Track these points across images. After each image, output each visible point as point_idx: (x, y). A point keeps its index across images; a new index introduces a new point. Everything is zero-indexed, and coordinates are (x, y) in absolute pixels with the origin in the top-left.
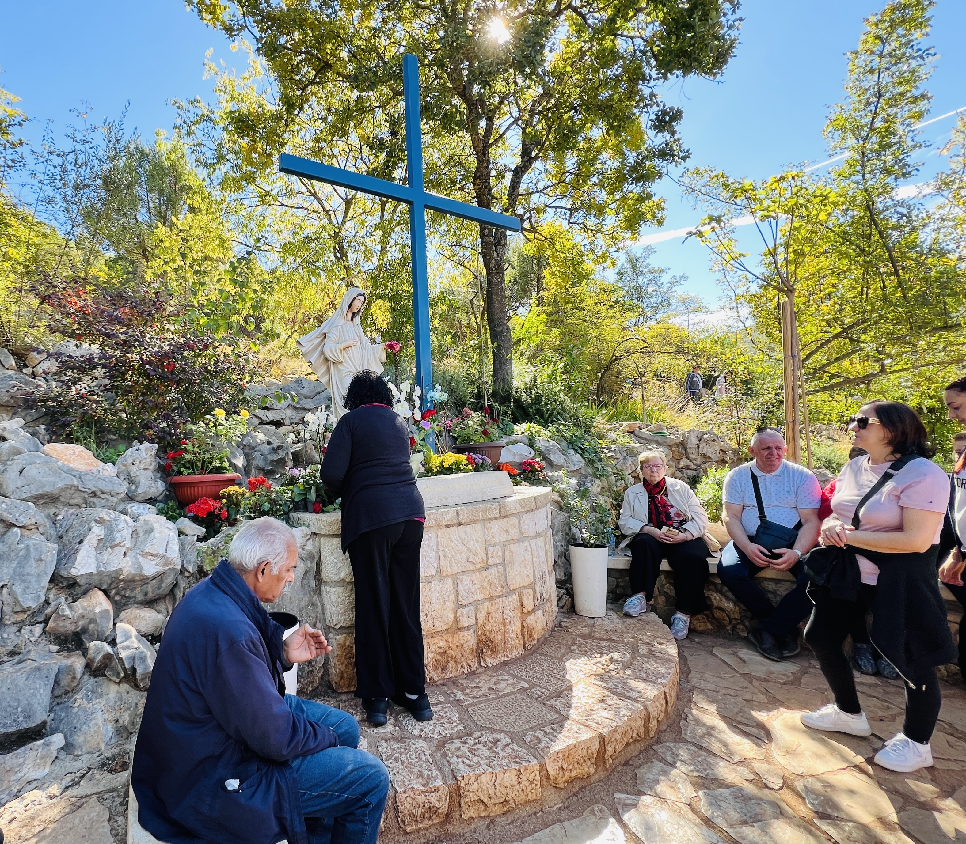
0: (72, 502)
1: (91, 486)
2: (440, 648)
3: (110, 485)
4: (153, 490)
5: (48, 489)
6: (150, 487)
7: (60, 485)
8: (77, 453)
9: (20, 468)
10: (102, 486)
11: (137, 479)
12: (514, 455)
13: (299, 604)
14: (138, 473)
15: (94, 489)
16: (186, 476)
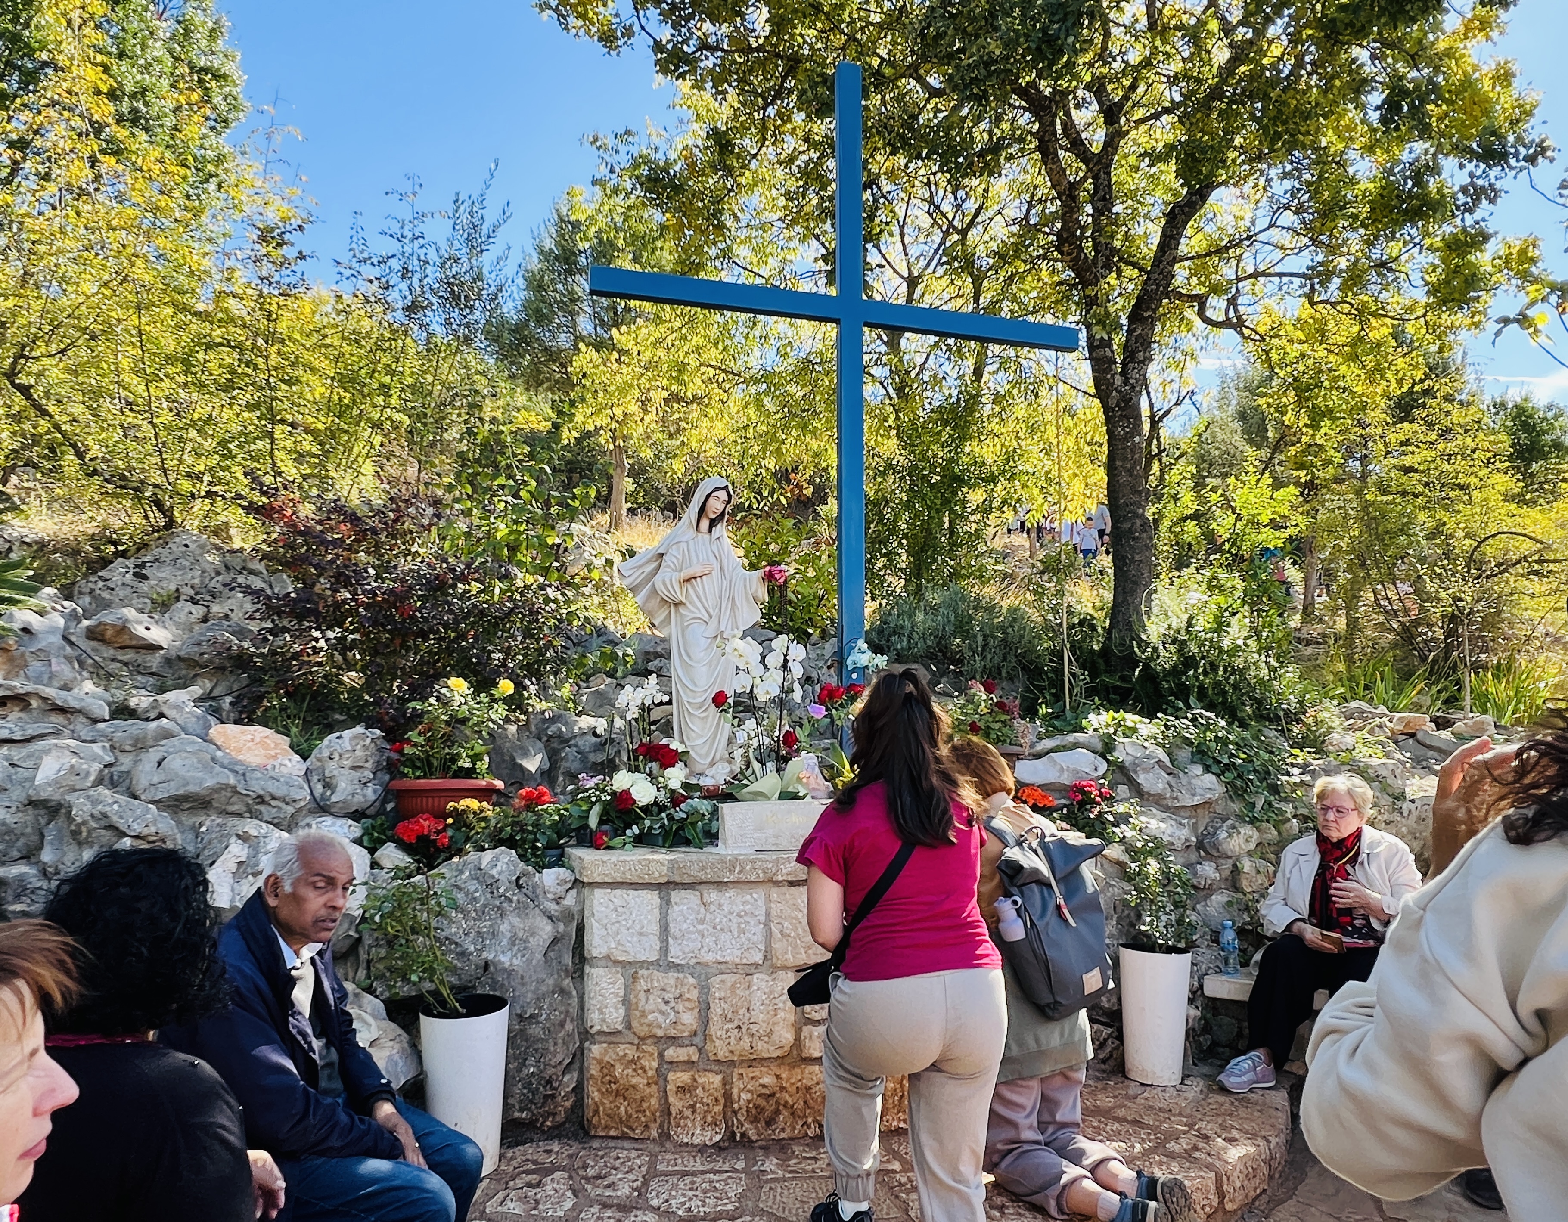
0: (231, 808)
1: (257, 786)
2: (764, 1086)
3: (285, 788)
4: (359, 798)
5: (192, 788)
6: (353, 795)
7: (209, 783)
8: (257, 740)
9: (159, 756)
10: (273, 788)
11: (334, 781)
12: (1062, 770)
13: (537, 989)
14: (335, 773)
15: (261, 792)
16: (413, 781)
